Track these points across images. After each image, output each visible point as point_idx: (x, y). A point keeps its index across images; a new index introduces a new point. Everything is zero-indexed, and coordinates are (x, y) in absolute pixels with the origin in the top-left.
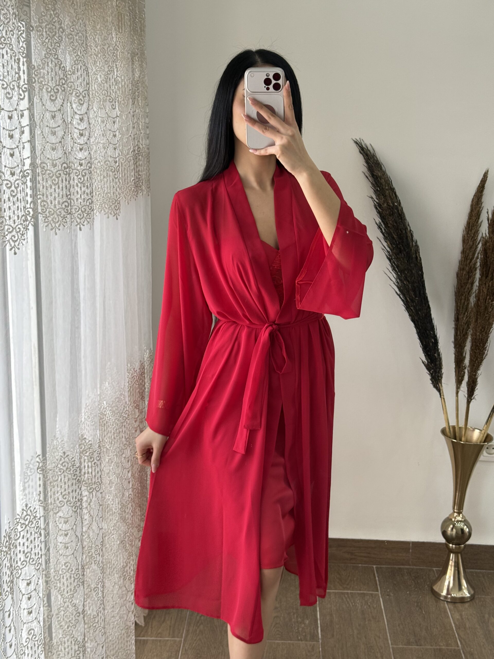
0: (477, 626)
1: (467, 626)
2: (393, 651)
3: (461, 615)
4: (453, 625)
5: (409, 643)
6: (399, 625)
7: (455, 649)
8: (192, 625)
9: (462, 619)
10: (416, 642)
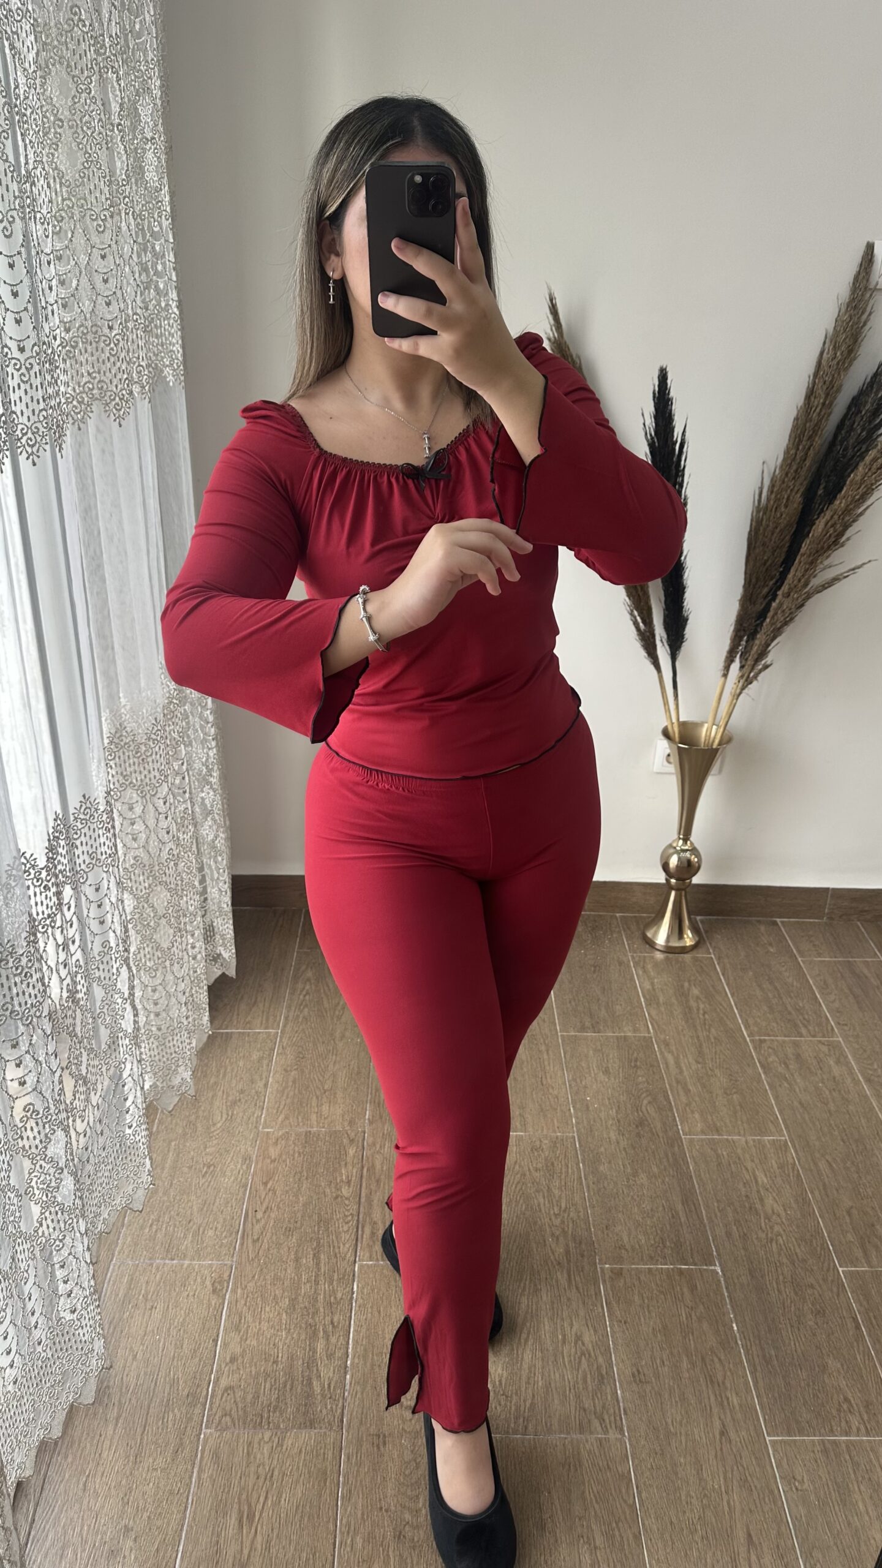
0: (674, 1000)
1: (661, 1000)
2: (563, 1041)
3: (652, 984)
4: (642, 1000)
5: (583, 1029)
6: (570, 1002)
7: (645, 1037)
8: (293, 1008)
9: (654, 990)
10: (593, 1027)
